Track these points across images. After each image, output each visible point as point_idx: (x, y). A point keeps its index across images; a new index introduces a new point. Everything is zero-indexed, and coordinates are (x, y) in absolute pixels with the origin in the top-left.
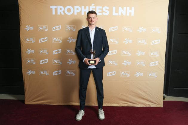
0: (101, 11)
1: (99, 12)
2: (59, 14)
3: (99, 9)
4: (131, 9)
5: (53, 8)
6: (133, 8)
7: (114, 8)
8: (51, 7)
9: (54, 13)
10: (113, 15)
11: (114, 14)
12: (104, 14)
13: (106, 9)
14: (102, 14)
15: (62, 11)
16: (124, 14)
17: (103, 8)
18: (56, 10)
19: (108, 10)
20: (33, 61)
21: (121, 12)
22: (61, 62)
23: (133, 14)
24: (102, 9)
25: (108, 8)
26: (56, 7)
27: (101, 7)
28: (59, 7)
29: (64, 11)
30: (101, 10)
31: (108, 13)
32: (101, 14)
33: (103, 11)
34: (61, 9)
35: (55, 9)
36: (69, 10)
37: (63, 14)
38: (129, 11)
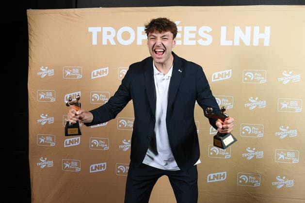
0: (193, 36)
1: (190, 39)
2: (105, 43)
3: (190, 32)
4: (262, 31)
5: (94, 30)
6: (268, 29)
7: (224, 30)
8: (90, 29)
9: (95, 42)
10: (221, 44)
11: (224, 42)
12: (201, 42)
13: (205, 32)
14: (197, 42)
15: (111, 38)
16: (247, 43)
17: (198, 29)
18: (100, 35)
19: (210, 33)
20: (51, 139)
21: (240, 38)
22: (106, 145)
23: (267, 43)
24: (196, 32)
25: (209, 29)
26: (99, 29)
27: (194, 28)
28: (106, 29)
29: (115, 39)
30: (195, 34)
31: (210, 40)
32: (193, 43)
33: (198, 37)
34: (109, 33)
35: (98, 33)
36: (126, 36)
37: (113, 43)
38: (257, 36)
